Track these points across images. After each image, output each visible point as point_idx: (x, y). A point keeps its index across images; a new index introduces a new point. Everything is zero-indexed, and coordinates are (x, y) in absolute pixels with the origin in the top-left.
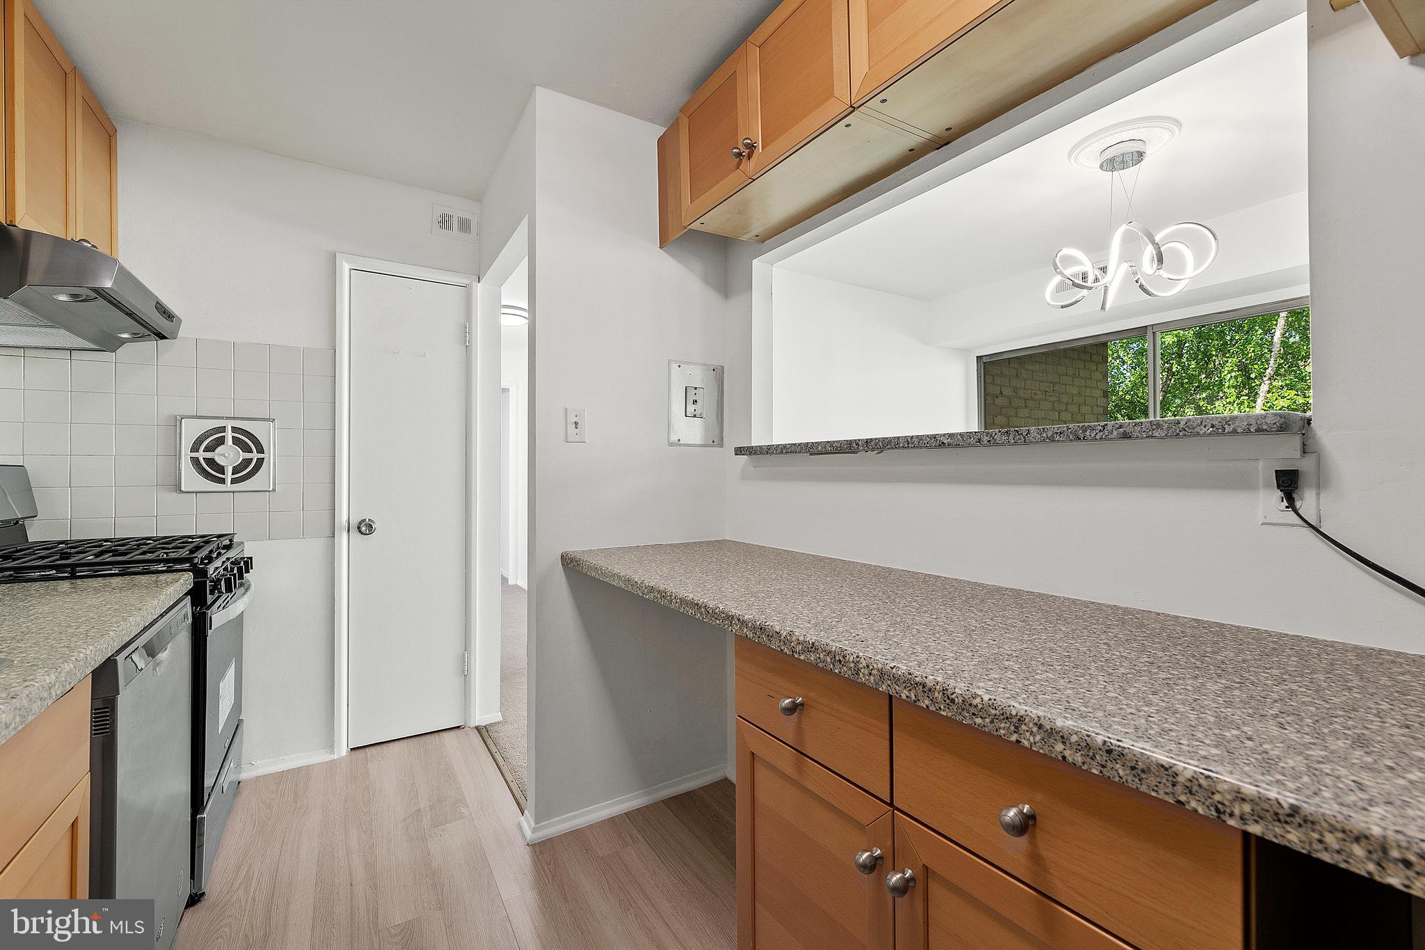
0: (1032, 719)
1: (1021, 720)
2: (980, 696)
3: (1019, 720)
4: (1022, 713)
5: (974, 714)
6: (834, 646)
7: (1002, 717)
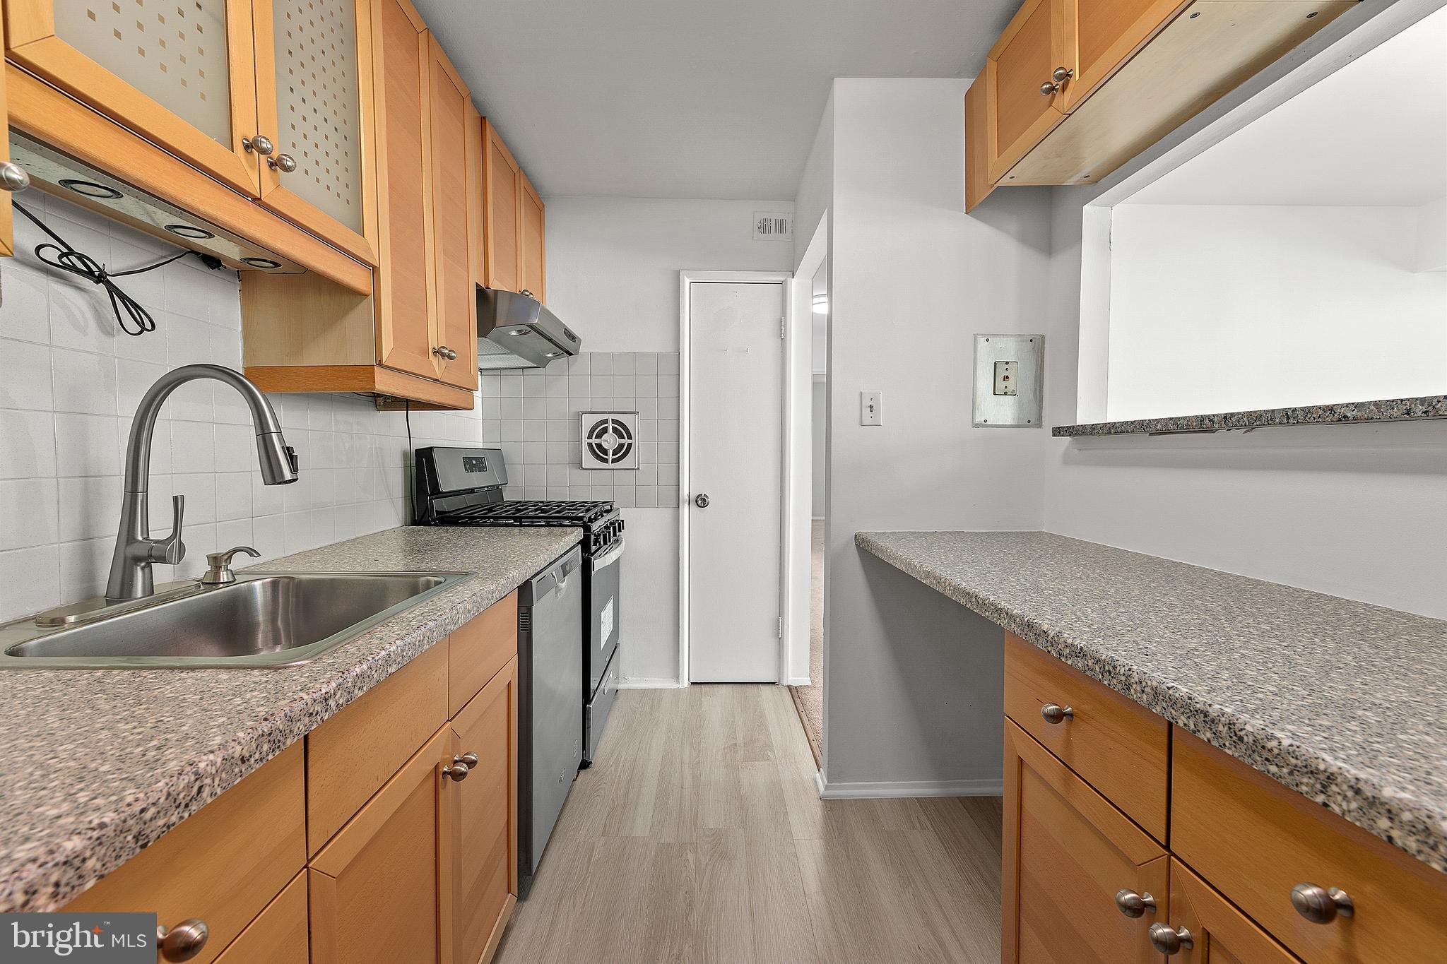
0: (1346, 780)
1: (1331, 778)
2: (1278, 739)
3: (1328, 778)
4: (1334, 769)
5: (1267, 759)
6: (1104, 654)
7: (1305, 770)
